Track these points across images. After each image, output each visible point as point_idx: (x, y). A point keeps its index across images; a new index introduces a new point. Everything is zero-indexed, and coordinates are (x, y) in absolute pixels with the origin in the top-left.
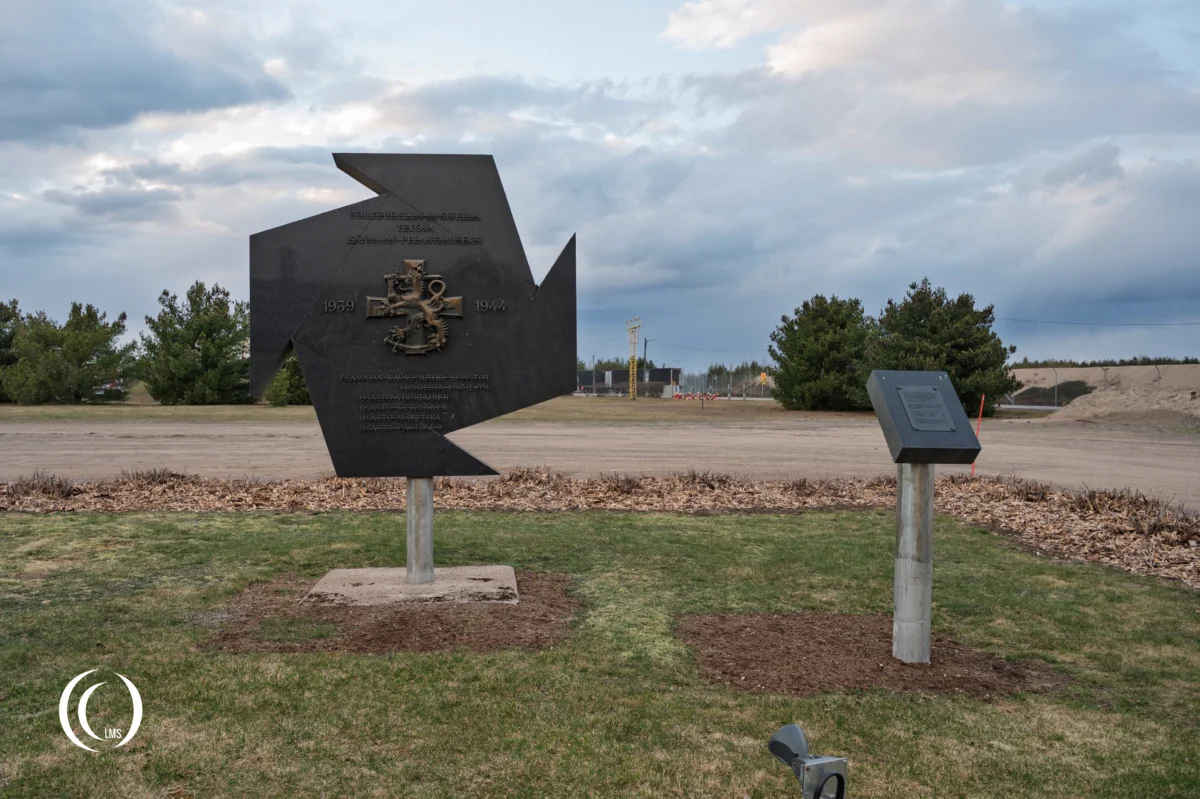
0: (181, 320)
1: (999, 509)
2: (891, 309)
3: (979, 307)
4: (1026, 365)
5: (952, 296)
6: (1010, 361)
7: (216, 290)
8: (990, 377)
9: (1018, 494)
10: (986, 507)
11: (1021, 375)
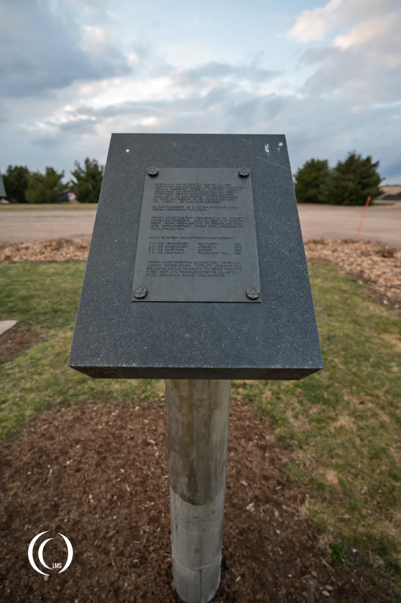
0: (83, 172)
1: (366, 263)
2: (340, 165)
3: (373, 162)
4: (387, 186)
5: (364, 157)
6: (382, 184)
7: (94, 161)
8: (373, 190)
9: (377, 253)
10: (359, 260)
11: (386, 190)
